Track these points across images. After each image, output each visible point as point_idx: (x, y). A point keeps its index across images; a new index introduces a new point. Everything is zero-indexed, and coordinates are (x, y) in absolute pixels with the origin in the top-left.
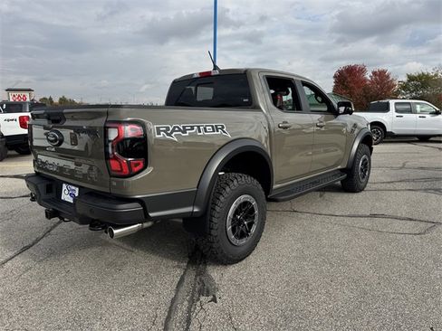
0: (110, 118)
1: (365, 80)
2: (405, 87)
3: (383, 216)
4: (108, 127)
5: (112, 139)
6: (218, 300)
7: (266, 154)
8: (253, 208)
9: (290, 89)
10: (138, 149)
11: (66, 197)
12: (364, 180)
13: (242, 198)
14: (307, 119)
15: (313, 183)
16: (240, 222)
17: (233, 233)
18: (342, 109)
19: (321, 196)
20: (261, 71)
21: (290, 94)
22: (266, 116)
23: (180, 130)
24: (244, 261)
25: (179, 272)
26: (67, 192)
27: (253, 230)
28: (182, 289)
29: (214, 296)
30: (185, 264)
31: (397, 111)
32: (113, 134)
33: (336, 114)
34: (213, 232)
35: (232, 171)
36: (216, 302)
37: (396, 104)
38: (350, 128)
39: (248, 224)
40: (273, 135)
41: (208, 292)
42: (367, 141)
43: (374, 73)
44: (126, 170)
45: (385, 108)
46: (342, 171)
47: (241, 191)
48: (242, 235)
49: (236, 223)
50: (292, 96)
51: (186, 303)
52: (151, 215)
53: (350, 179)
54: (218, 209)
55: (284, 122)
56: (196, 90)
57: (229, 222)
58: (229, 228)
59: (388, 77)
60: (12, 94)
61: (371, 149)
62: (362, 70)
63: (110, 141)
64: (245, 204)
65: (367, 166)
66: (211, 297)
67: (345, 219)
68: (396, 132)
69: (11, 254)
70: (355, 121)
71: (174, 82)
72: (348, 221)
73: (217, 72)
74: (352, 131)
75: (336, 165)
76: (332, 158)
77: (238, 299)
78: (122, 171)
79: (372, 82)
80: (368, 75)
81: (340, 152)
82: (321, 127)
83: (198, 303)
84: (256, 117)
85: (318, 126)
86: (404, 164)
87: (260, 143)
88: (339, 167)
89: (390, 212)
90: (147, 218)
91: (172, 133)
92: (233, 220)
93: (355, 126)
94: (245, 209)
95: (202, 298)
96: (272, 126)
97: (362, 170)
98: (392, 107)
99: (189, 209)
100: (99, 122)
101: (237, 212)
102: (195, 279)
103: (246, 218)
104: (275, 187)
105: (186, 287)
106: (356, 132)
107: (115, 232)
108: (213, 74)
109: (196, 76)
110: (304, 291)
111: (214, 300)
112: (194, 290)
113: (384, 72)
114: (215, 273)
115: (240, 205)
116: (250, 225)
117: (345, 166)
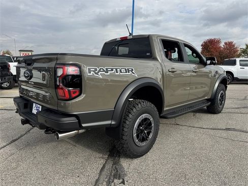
0: (58, 62)
1: (220, 47)
2: (244, 52)
3: (234, 130)
4: (58, 68)
5: (59, 75)
6: (126, 182)
7: (161, 88)
8: (151, 122)
9: (176, 49)
10: (76, 82)
11: (34, 111)
12: (221, 107)
13: (144, 116)
14: (187, 67)
15: (190, 107)
16: (142, 131)
17: (137, 138)
18: (209, 62)
19: (194, 115)
20: (158, 36)
21: (176, 52)
22: (161, 64)
23: (104, 71)
24: (144, 156)
25: (102, 161)
26: (35, 108)
27: (151, 136)
28: (104, 173)
29: (123, 180)
30: (107, 156)
31: (241, 65)
32: (60, 72)
33: (205, 64)
34: (124, 137)
35: (137, 99)
36: (124, 184)
37: (240, 61)
38: (213, 73)
39: (147, 133)
40: (165, 76)
41: (120, 176)
42: (224, 82)
43: (226, 43)
44: (67, 96)
45: (234, 63)
46: (208, 100)
47: (144, 111)
48: (143, 140)
49: (139, 132)
50: (178, 53)
51: (105, 183)
52: (83, 125)
53: (212, 106)
54: (127, 122)
55: (172, 68)
56: (118, 48)
57: (135, 131)
58: (135, 135)
59: (234, 46)
60: (22, 53)
61: (226, 87)
62: (218, 42)
63: (58, 77)
64: (146, 119)
65: (223, 97)
66: (121, 180)
67: (210, 130)
68: (240, 78)
69: (5, 144)
70: (216, 70)
71: (105, 43)
72: (212, 132)
73: (131, 37)
74: (215, 76)
75: (204, 96)
76: (201, 92)
77: (139, 183)
78: (65, 96)
79: (224, 48)
80: (222, 45)
81: (207, 89)
82: (195, 72)
83: (113, 184)
84: (154, 65)
85: (194, 72)
86: (246, 97)
87: (157, 81)
88: (206, 98)
89: (238, 127)
90: (81, 127)
91: (98, 72)
92: (137, 130)
93: (217, 72)
94: (146, 123)
95: (116, 181)
96: (164, 71)
97: (220, 100)
98: (238, 62)
99: (108, 122)
100: (52, 65)
101: (140, 125)
102: (112, 167)
103: (146, 129)
104: (165, 109)
105: (106, 172)
106: (217, 77)
107: (60, 135)
108: (128, 38)
109: (118, 40)
110: (183, 179)
111: (123, 182)
112: (111, 174)
113: (232, 43)
114: (125, 163)
115: (143, 120)
116: (149, 133)
117: (209, 97)
